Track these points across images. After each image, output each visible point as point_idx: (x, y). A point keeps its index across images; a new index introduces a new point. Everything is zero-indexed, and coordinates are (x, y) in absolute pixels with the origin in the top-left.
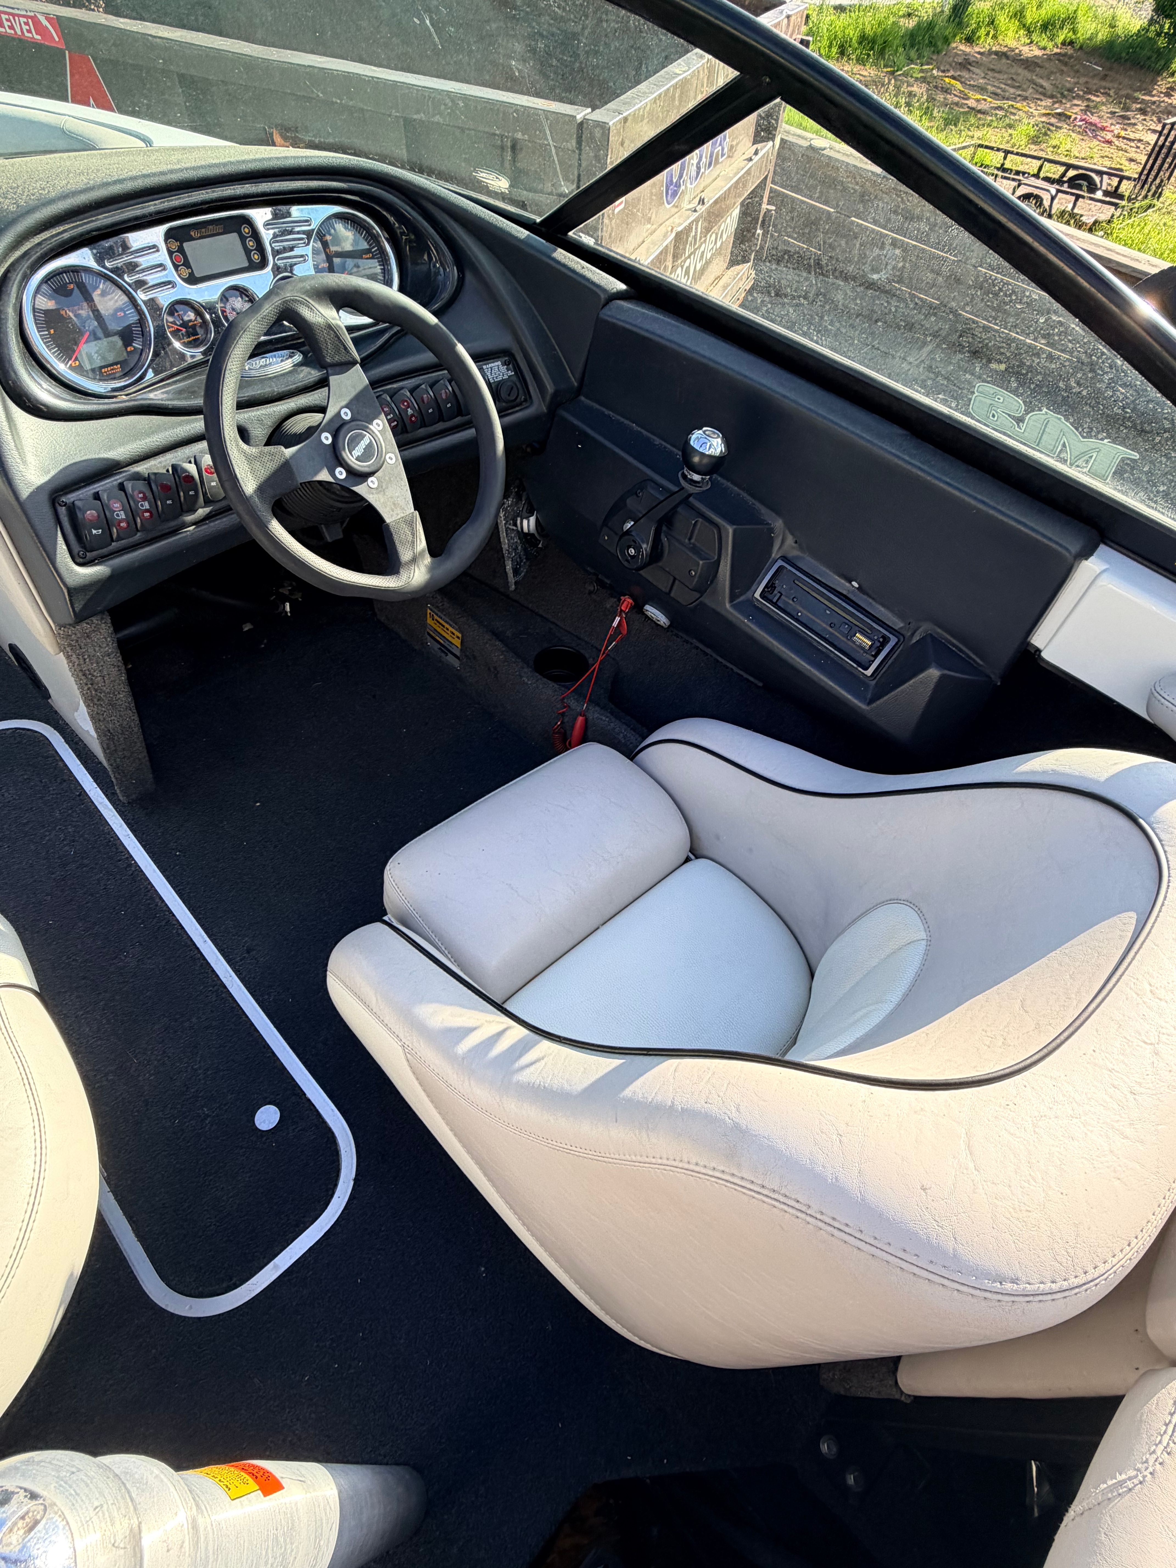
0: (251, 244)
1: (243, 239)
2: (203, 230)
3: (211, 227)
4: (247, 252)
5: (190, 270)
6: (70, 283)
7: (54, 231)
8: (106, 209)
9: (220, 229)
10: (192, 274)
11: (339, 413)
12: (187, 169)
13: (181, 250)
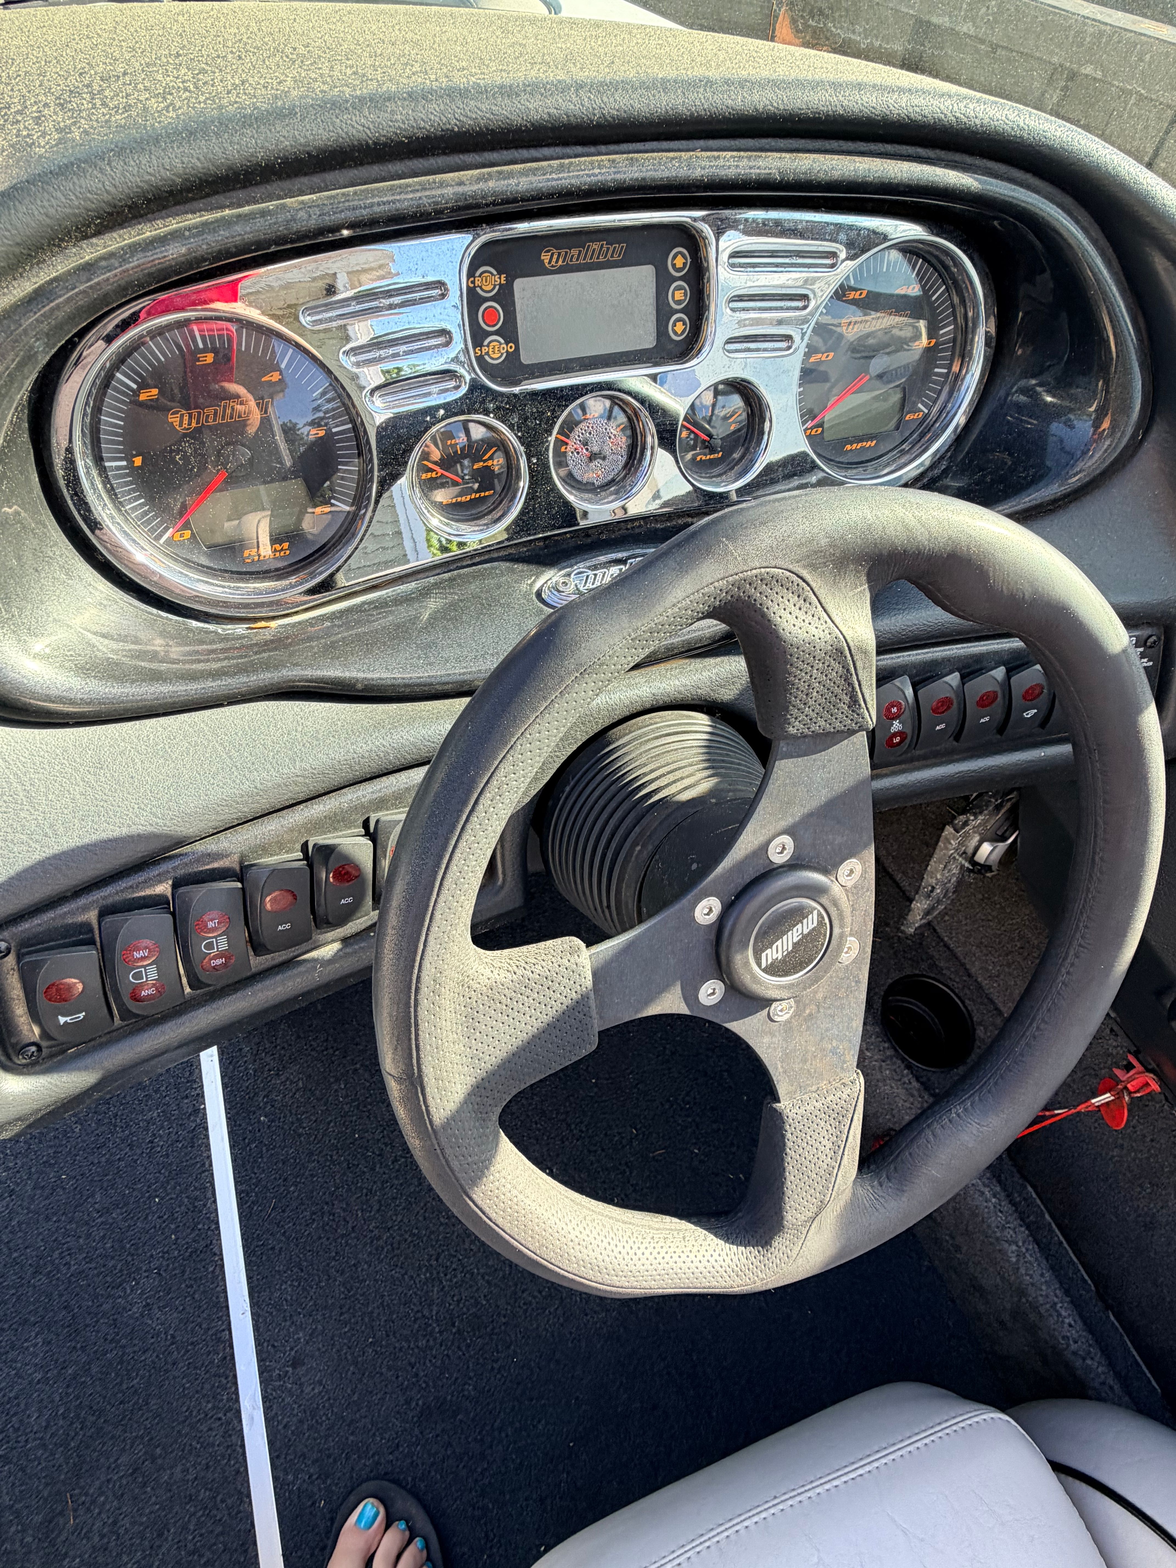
0: (679, 294)
1: (663, 281)
2: (575, 252)
3: (595, 246)
4: (663, 313)
5: (511, 348)
6: (205, 350)
7: (147, 231)
8: (316, 179)
9: (616, 251)
10: (513, 357)
11: (765, 847)
12: (580, 86)
13: (505, 296)
